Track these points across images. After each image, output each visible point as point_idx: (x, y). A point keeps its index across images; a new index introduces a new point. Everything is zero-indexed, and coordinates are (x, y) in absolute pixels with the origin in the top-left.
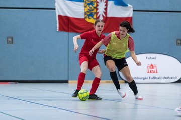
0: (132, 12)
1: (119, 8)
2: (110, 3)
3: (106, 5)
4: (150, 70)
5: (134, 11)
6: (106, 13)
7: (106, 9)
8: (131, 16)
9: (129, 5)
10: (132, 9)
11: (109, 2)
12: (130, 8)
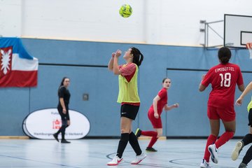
0: (37, 65)
1: (25, 61)
2: (15, 56)
3: (11, 58)
4: (55, 125)
5: (40, 64)
6: (10, 66)
7: (10, 62)
8: (36, 69)
9: (34, 58)
10: (37, 62)
11: (13, 55)
12: (35, 61)
